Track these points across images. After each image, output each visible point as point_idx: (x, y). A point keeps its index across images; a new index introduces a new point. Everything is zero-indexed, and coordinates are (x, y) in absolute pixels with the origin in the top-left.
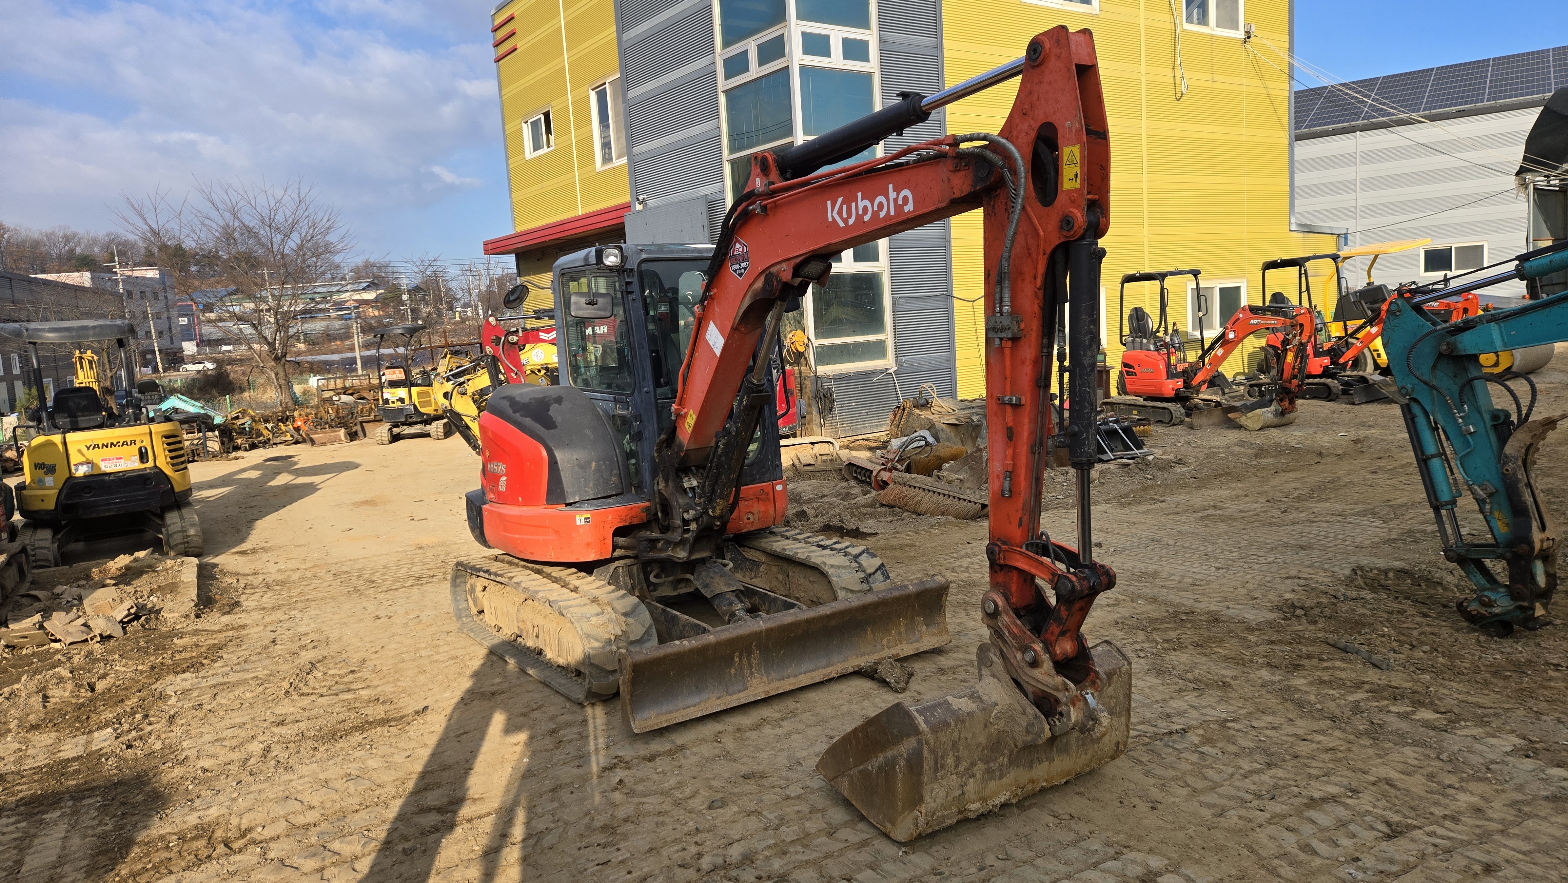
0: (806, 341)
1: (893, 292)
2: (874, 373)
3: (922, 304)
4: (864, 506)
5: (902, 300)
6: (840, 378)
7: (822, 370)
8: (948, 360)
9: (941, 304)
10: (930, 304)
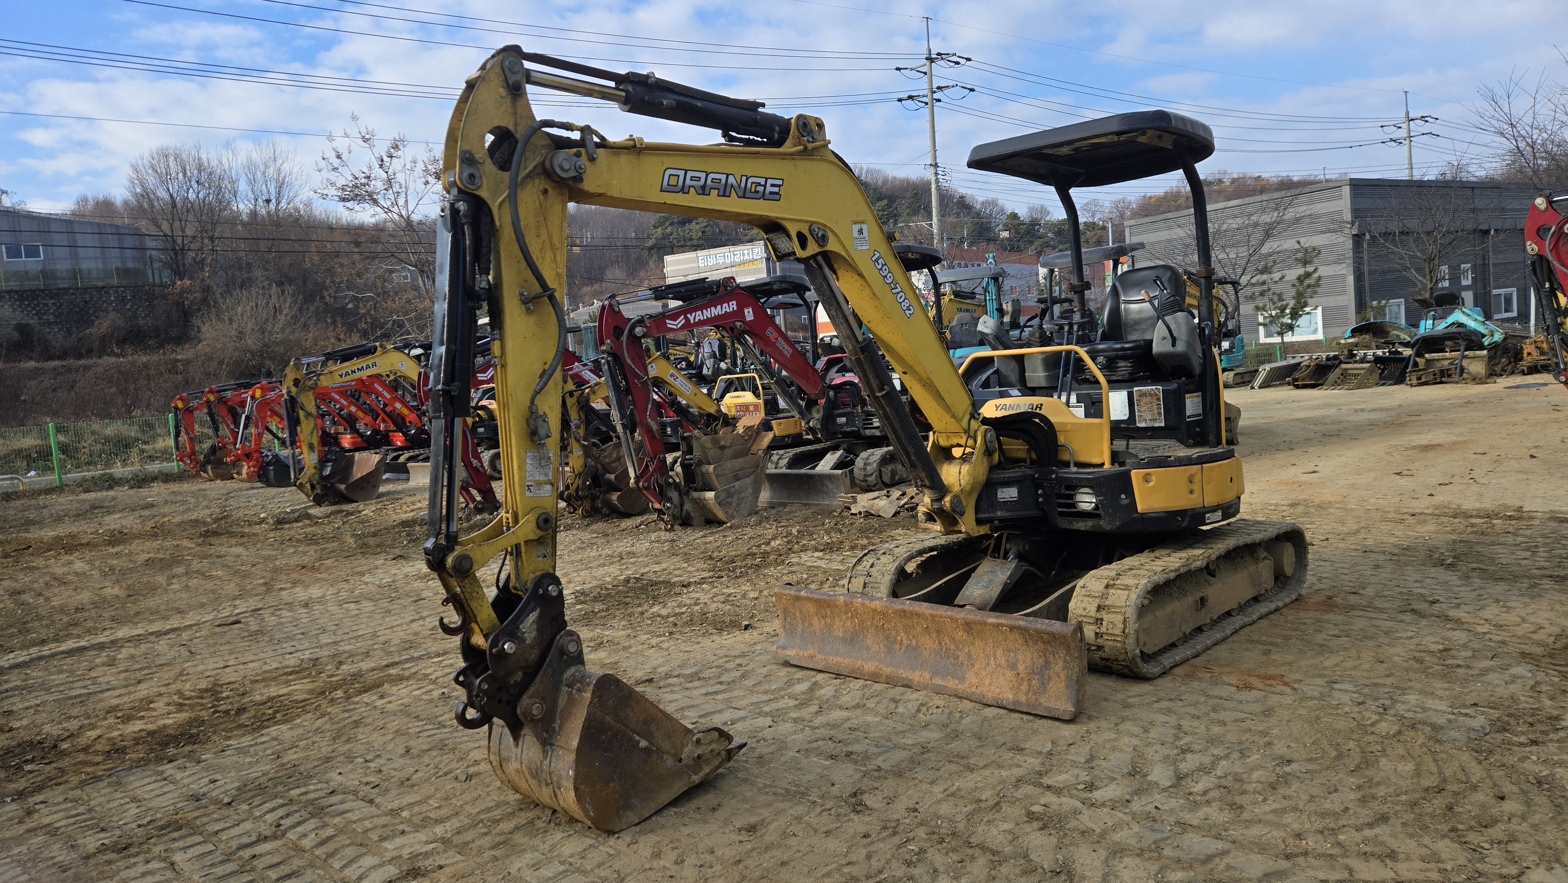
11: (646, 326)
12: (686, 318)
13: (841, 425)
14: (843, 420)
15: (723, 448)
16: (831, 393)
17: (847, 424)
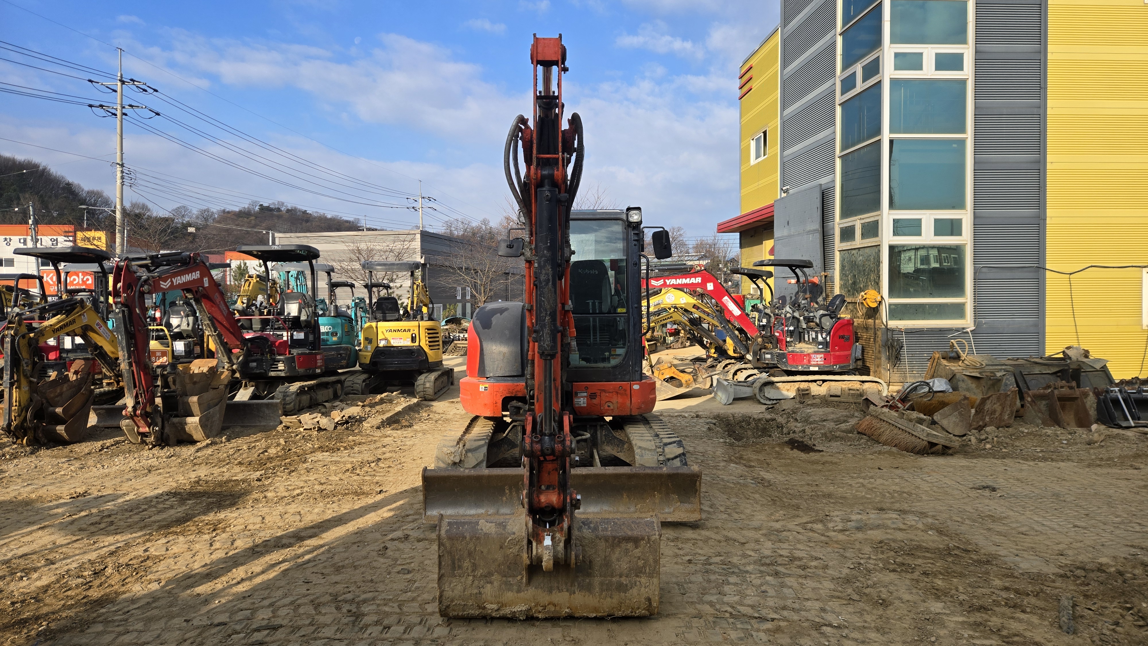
0: (879, 299)
1: (975, 262)
2: (949, 330)
3: (1008, 274)
4: (843, 431)
5: (984, 270)
6: (910, 332)
7: (893, 324)
8: (1036, 325)
9: (1031, 275)
10: (1018, 274)
11: (150, 285)
12: (172, 281)
13: (252, 369)
14: (254, 364)
15: (195, 383)
16: (249, 345)
17: (257, 367)
